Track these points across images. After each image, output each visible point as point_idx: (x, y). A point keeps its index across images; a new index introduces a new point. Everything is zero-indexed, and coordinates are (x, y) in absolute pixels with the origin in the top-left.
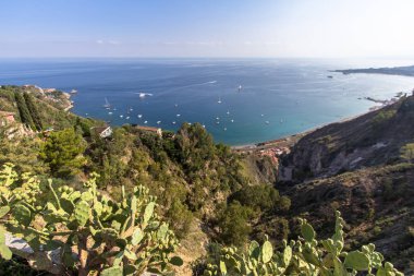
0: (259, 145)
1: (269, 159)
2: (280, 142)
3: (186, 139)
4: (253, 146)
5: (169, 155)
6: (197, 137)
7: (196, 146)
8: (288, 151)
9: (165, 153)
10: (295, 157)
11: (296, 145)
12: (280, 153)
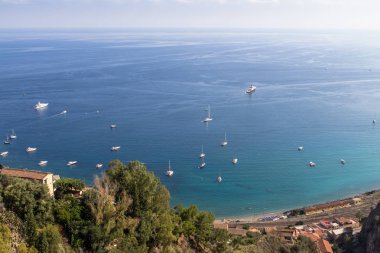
0: (294, 213)
1: (311, 245)
2: (338, 207)
3: (105, 197)
4: (278, 216)
5: (66, 232)
6: (132, 193)
7: (131, 214)
8: (357, 229)
9: (55, 229)
10: (371, 238)
11: (373, 213)
12: (338, 232)
